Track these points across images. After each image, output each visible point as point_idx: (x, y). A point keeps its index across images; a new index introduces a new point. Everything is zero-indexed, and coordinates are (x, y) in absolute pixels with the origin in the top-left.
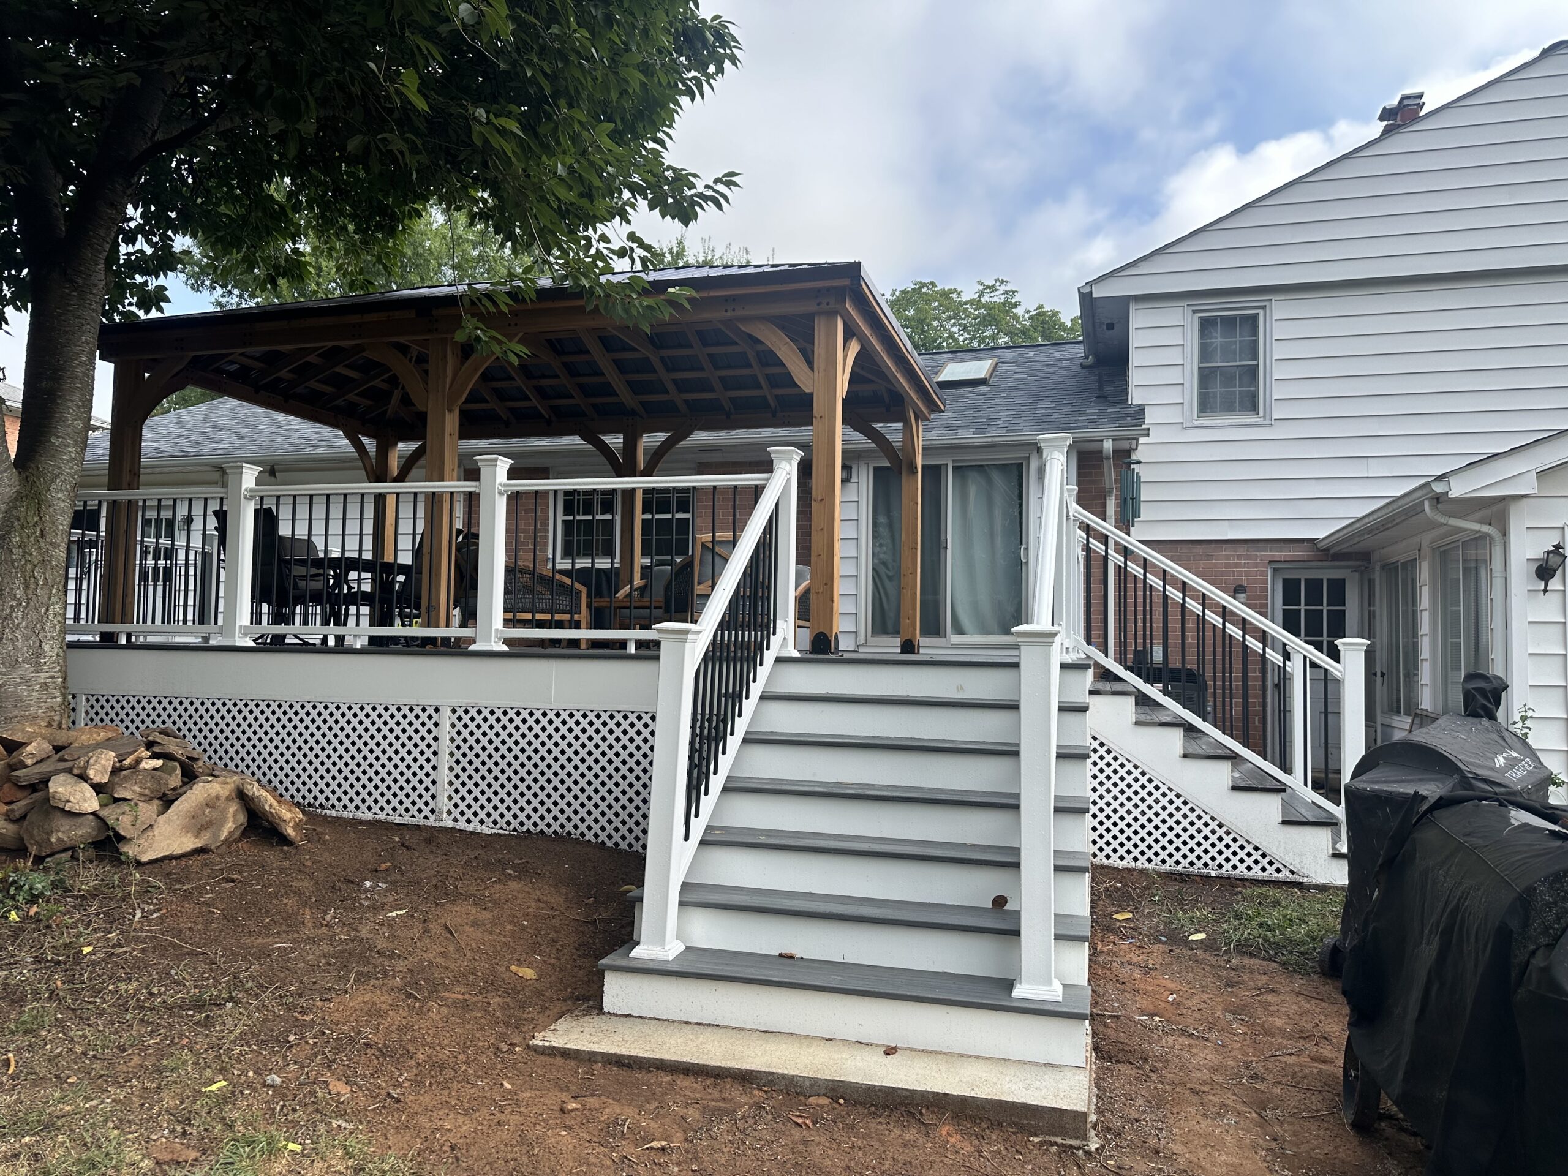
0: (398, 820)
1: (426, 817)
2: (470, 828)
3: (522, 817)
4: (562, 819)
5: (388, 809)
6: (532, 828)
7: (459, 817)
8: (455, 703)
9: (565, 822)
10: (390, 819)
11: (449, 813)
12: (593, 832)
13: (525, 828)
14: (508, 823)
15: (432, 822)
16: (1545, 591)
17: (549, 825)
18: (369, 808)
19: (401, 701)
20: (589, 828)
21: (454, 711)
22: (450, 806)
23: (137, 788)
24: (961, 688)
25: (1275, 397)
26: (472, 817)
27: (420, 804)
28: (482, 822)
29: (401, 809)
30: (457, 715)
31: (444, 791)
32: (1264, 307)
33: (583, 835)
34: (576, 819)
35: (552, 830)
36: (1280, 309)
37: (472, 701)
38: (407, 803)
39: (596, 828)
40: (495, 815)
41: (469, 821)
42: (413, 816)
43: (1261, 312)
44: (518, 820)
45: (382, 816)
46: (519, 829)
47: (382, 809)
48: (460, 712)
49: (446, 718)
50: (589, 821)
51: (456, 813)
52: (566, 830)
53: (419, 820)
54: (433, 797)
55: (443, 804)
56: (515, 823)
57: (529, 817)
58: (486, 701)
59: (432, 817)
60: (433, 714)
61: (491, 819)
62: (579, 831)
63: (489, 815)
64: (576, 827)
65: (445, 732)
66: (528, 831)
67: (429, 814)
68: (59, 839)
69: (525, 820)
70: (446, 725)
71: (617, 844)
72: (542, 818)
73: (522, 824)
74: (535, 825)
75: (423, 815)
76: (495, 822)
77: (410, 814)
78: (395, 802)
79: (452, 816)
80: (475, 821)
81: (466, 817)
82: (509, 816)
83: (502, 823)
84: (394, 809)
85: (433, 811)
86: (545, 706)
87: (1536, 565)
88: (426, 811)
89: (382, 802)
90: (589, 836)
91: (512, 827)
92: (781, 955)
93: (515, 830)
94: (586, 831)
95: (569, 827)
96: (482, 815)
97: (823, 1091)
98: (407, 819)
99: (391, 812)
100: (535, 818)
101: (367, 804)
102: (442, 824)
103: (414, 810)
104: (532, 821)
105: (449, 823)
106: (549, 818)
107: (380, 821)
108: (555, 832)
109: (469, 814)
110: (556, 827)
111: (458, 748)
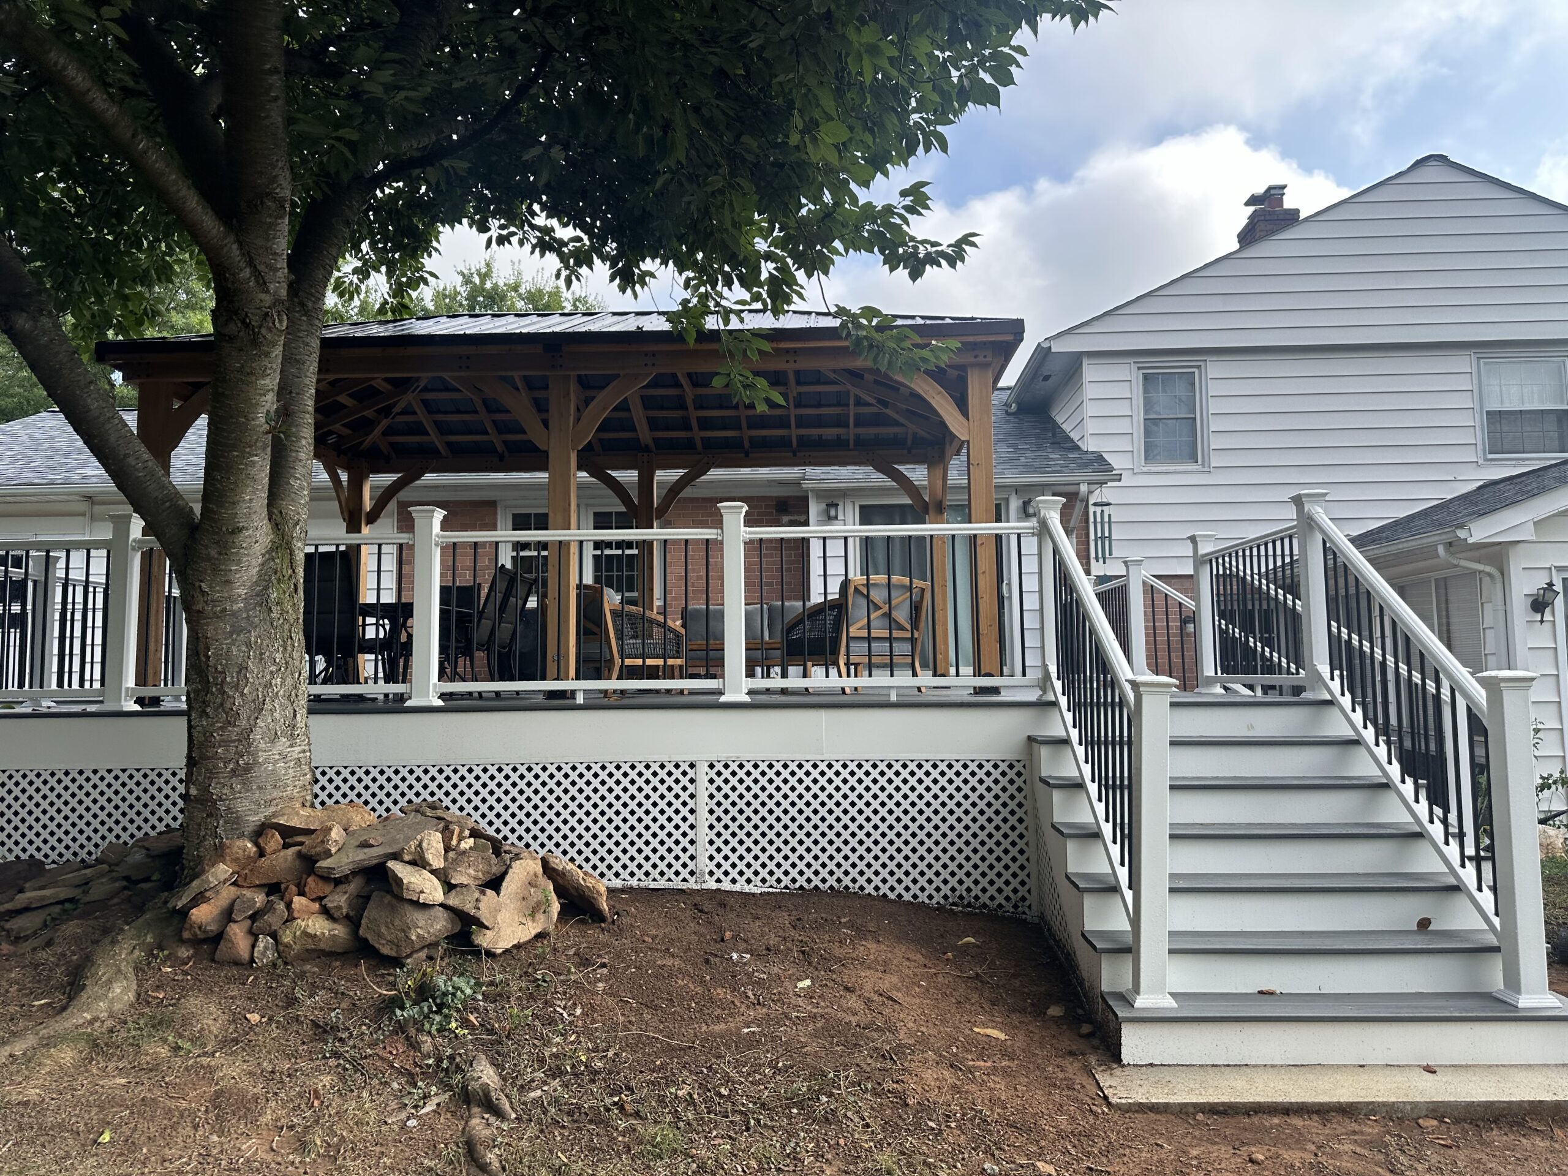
0: (653, 885)
1: (684, 880)
2: (737, 887)
3: (794, 873)
4: (839, 873)
5: (640, 874)
6: (805, 885)
7: (722, 877)
8: (713, 758)
9: (842, 876)
10: (642, 884)
11: (711, 873)
12: (873, 885)
13: (797, 885)
14: (779, 881)
15: (692, 884)
16: (1542, 621)
17: (824, 881)
18: (617, 875)
19: (649, 758)
20: (869, 881)
21: (712, 766)
22: (712, 866)
23: (471, 871)
24: (1251, 727)
25: (1213, 447)
26: (737, 877)
27: (677, 865)
28: (749, 881)
29: (655, 873)
30: (715, 770)
31: (703, 851)
32: (1199, 367)
33: (862, 888)
34: (854, 873)
35: (828, 885)
36: (1214, 369)
37: (733, 755)
38: (662, 866)
39: (877, 881)
40: (764, 873)
41: (734, 881)
42: (670, 880)
43: (1196, 370)
44: (790, 877)
45: (634, 882)
46: (792, 886)
47: (632, 874)
48: (719, 767)
49: (703, 774)
50: (869, 873)
51: (719, 873)
52: (844, 884)
53: (677, 883)
54: (692, 858)
55: (704, 864)
56: (786, 880)
57: (801, 873)
58: (748, 755)
59: (692, 880)
60: (688, 770)
61: (760, 877)
62: (857, 885)
63: (756, 873)
64: (854, 881)
65: (703, 789)
66: (801, 887)
67: (688, 877)
68: (419, 936)
69: (798, 877)
70: (702, 781)
71: (900, 896)
72: (816, 873)
73: (794, 881)
74: (809, 881)
75: (681, 877)
76: (764, 881)
77: (666, 877)
78: (647, 866)
79: (715, 877)
80: (742, 880)
81: (730, 877)
82: (779, 873)
83: (771, 881)
84: (647, 874)
85: (692, 873)
86: (815, 757)
87: (1530, 600)
88: (685, 873)
89: (632, 867)
90: (870, 889)
91: (782, 885)
92: (1261, 992)
93: (786, 887)
94: (866, 885)
95: (847, 881)
96: (749, 873)
97: (1424, 1113)
98: (662, 884)
99: (643, 877)
100: (809, 873)
101: (614, 870)
102: (705, 886)
103: (670, 873)
104: (805, 877)
105: (711, 884)
106: (824, 873)
107: (632, 888)
108: (831, 887)
109: (734, 873)
110: (832, 881)
111: (719, 804)
